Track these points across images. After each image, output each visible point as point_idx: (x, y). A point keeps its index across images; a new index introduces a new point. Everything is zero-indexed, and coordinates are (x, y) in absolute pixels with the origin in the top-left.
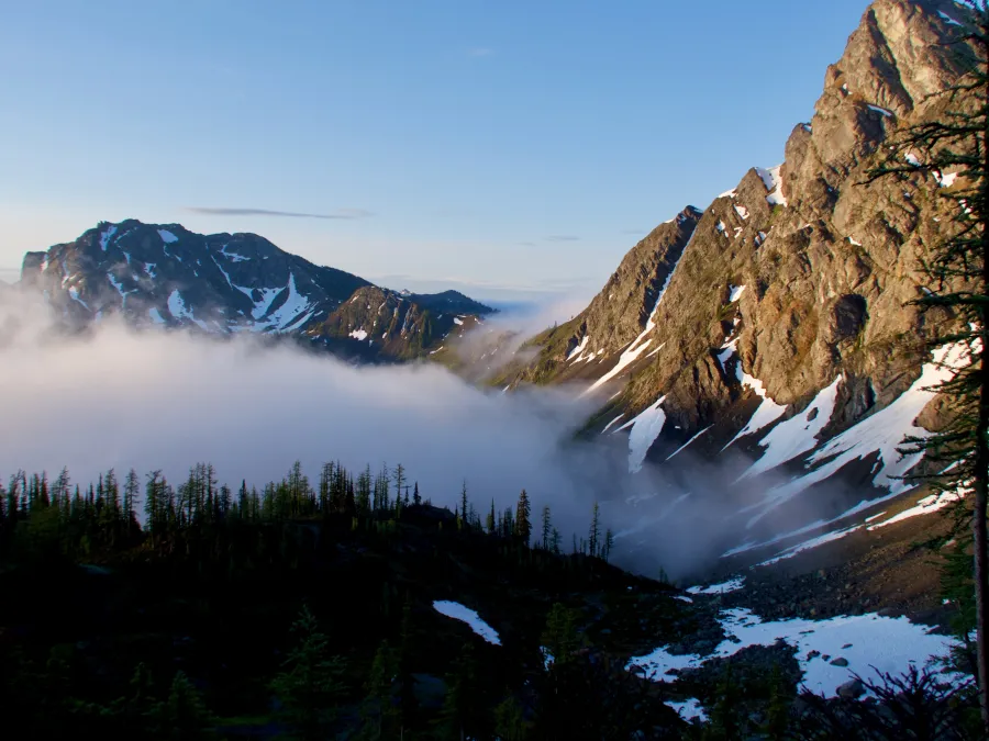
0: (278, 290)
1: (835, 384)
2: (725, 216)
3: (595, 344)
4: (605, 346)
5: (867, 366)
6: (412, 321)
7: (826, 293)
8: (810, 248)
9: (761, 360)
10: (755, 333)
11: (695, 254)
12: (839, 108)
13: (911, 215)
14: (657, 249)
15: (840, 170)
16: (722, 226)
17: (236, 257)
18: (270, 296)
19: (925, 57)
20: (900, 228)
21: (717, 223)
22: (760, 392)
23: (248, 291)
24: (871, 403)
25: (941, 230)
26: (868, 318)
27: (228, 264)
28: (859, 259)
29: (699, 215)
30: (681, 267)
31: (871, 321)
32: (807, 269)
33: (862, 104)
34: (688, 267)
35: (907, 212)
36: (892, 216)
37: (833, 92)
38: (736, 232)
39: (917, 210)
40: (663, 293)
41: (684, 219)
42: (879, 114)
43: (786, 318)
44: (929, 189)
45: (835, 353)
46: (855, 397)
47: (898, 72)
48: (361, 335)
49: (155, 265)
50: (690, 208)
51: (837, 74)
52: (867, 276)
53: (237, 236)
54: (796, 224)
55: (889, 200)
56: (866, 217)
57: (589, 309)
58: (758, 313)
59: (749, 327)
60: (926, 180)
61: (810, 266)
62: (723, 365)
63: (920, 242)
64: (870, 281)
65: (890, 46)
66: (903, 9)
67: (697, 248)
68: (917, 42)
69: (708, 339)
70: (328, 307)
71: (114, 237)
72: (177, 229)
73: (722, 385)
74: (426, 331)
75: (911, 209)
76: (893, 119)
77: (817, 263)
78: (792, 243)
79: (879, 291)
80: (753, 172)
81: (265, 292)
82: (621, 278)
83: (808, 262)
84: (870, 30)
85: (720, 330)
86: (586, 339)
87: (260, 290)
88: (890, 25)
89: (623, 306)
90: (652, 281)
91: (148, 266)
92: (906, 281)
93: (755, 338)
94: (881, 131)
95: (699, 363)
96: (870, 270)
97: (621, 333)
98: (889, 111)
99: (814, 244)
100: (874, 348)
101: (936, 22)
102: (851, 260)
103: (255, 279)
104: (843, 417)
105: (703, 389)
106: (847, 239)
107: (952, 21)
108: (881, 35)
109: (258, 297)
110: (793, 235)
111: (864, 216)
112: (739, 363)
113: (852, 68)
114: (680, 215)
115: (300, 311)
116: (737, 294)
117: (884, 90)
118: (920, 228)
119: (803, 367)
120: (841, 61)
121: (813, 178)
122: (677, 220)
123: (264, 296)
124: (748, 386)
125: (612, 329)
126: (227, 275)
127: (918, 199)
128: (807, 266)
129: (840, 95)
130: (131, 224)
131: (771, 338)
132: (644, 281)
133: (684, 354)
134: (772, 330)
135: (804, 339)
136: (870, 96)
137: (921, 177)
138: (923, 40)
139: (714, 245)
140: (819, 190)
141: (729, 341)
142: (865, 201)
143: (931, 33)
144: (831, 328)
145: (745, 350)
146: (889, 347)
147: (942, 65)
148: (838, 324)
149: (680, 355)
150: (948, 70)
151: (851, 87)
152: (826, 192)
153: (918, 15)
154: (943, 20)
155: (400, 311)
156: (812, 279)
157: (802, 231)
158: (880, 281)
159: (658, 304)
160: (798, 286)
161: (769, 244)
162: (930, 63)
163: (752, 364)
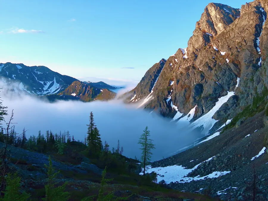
0: (51, 82)
1: (195, 108)
2: (172, 61)
3: (137, 97)
4: (140, 97)
5: (202, 103)
6: (89, 90)
7: (193, 83)
8: (190, 71)
9: (177, 101)
10: (176, 94)
11: (164, 72)
12: (199, 33)
13: (214, 63)
14: (154, 71)
15: (198, 50)
16: (171, 64)
17: (39, 73)
18: (49, 84)
19: (220, 20)
20: (212, 66)
21: (170, 64)
22: (177, 110)
23: (42, 83)
24: (203, 112)
25: (221, 66)
26: (203, 90)
27: (36, 75)
28: (201, 74)
29: (166, 61)
30: (161, 75)
31: (204, 91)
32: (189, 77)
33: (204, 32)
34: (162, 76)
35: (213, 62)
36: (210, 63)
37: (197, 29)
38: (175, 66)
39: (216, 61)
40: (155, 83)
41: (162, 62)
42: (209, 35)
43: (184, 90)
44: (219, 56)
45: (195, 99)
46: (199, 111)
47: (213, 24)
48: (74, 95)
49: (15, 75)
50: (163, 59)
51: (199, 24)
52: (203, 79)
53: (39, 67)
54: (187, 65)
55: (209, 58)
56: (204, 63)
57: (136, 87)
58: (177, 88)
59: (175, 92)
60: (218, 53)
61: (190, 76)
62: (167, 103)
63: (216, 70)
64: (204, 80)
65: (212, 17)
66: (215, 7)
67: (165, 70)
68: (218, 16)
69: (164, 95)
70: (65, 87)
71: (3, 67)
72: (22, 65)
73: (167, 108)
74: (93, 93)
75: (214, 61)
76: (212, 37)
77: (191, 75)
78: (186, 70)
79: (207, 83)
80: (180, 49)
81: (47, 83)
82: (145, 78)
83: (189, 75)
84: (206, 13)
85: (167, 93)
86: (135, 96)
87: (46, 82)
88: (211, 11)
89: (145, 86)
90: (153, 79)
91: (13, 76)
92: (212, 80)
93: (176, 96)
94: (209, 40)
95: (161, 102)
96: (204, 77)
97: (144, 94)
98: (211, 34)
99: (191, 70)
100: (204, 98)
101: (223, 11)
102: (199, 74)
103: (44, 79)
104: (196, 116)
105: (162, 109)
106: (199, 69)
107: (227, 11)
108: (209, 14)
109: (45, 84)
110: (186, 67)
111: (203, 63)
112: (172, 102)
113: (202, 23)
114: (160, 61)
115: (57, 88)
116: (172, 83)
117: (210, 29)
118: (216, 66)
119: (187, 103)
120: (199, 21)
121: (192, 52)
122: (160, 62)
123: (47, 84)
124: (174, 108)
125: (142, 92)
126: (36, 78)
127: (216, 58)
128: (189, 76)
129: (199, 30)
130: (8, 63)
131: (180, 95)
132: (151, 79)
133: (158, 100)
134: (180, 93)
135: (188, 95)
136: (206, 30)
137: (217, 53)
138: (220, 16)
139: (169, 69)
140: (193, 55)
141: (170, 96)
142: (203, 59)
143: (222, 14)
144: (194, 93)
145: (173, 99)
146: (207, 98)
147: (224, 23)
148: (196, 92)
149: (157, 100)
150: (225, 24)
151: (202, 28)
152: (195, 56)
153: (218, 9)
154: (225, 11)
155: (85, 88)
156: (190, 79)
157: (188, 66)
158: (207, 80)
159: (154, 85)
160: (187, 81)
161: (180, 70)
162: (221, 22)
163: (175, 102)
